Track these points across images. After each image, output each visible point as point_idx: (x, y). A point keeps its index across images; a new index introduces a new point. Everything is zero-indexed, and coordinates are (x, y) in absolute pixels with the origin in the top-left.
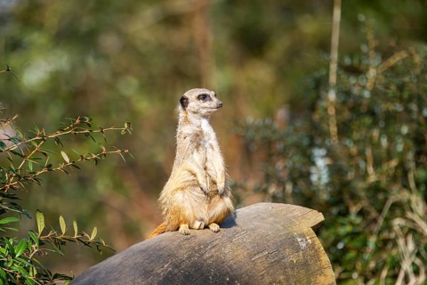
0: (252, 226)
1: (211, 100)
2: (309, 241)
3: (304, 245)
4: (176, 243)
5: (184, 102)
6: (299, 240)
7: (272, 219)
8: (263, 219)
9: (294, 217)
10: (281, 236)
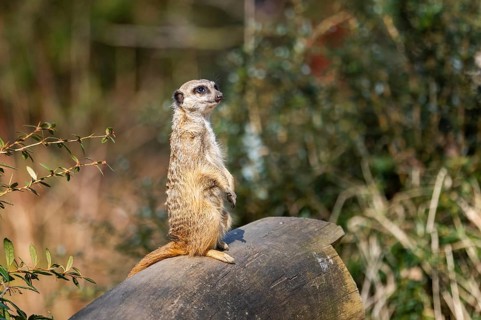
0: (265, 247)
1: (209, 92)
2: (331, 261)
3: (326, 266)
4: (182, 273)
5: (178, 98)
6: (320, 260)
7: (285, 237)
8: (275, 237)
9: (311, 233)
10: (298, 257)
